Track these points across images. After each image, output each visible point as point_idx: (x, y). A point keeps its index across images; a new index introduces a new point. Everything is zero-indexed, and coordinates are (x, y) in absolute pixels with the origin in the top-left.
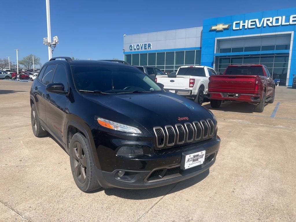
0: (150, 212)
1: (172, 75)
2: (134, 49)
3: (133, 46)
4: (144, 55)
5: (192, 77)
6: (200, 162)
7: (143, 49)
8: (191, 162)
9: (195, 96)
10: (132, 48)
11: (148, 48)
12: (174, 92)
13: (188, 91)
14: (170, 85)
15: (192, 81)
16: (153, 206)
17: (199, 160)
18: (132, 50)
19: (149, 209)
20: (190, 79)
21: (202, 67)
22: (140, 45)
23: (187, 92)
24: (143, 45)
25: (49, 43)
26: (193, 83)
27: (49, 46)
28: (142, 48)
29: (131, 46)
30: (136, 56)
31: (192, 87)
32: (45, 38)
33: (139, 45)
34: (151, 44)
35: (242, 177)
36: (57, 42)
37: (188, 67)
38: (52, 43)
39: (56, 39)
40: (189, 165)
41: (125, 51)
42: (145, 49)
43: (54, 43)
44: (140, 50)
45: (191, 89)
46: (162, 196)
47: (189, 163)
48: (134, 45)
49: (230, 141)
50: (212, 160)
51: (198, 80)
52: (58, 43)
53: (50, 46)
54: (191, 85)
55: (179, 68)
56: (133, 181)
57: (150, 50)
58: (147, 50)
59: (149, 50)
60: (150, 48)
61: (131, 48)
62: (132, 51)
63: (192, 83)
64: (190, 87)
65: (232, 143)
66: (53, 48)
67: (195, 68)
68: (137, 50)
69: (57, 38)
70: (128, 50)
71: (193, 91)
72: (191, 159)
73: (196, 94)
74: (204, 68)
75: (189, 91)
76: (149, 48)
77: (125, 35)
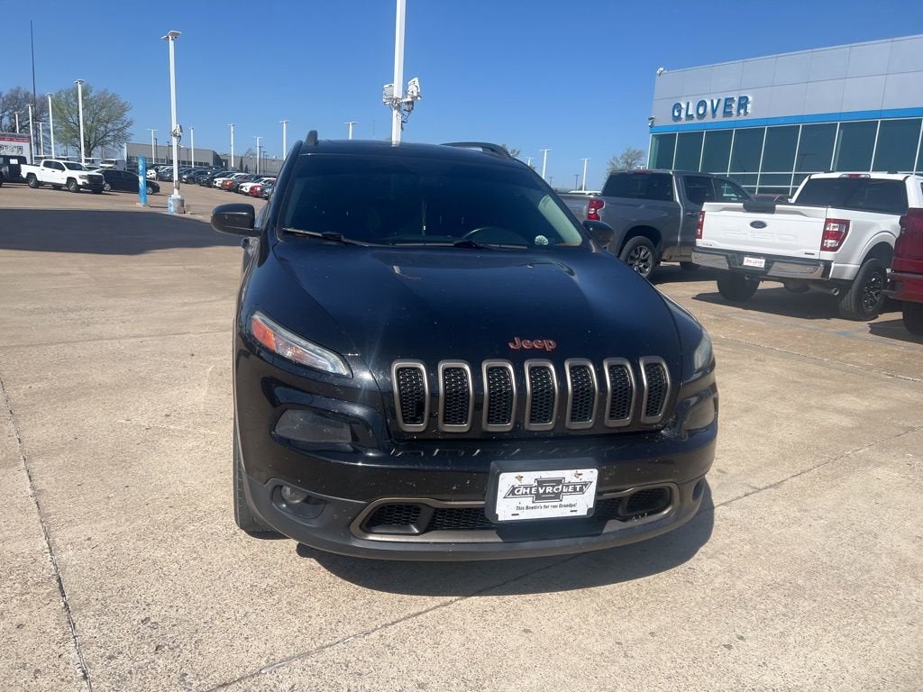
0: (375, 635)
1: (762, 203)
2: (687, 115)
3: (684, 106)
4: (719, 138)
5: (834, 213)
6: (573, 508)
7: (720, 117)
8: (528, 501)
9: (843, 285)
10: (680, 111)
11: (738, 111)
12: (759, 263)
13: (816, 262)
14: (751, 239)
15: (833, 228)
16: (398, 621)
17: (567, 499)
18: (679, 118)
19: (379, 627)
20: (828, 221)
21: (899, 177)
22: (709, 103)
23: (811, 268)
24: (719, 101)
25: (396, 99)
26: (839, 237)
27: (395, 108)
28: (714, 111)
29: (678, 106)
30: (690, 138)
31: (834, 249)
32: (387, 86)
33: (705, 101)
34: (750, 98)
35: (815, 604)
36: (415, 94)
37: (839, 179)
38: (404, 101)
39: (414, 86)
40: (518, 508)
41: (655, 125)
42: (727, 114)
43: (409, 99)
44: (708, 119)
45: (827, 256)
46: (454, 598)
47: (514, 502)
48: (688, 103)
49: (879, 464)
50: (665, 512)
51: (865, 227)
52: (419, 98)
53: (399, 108)
54: (830, 242)
55: (806, 180)
56: (314, 524)
57: (746, 118)
58: (734, 118)
59: (738, 119)
60: (746, 113)
61: (676, 114)
62: (679, 123)
63: (835, 235)
64: (823, 248)
65: (880, 472)
66: (406, 113)
67: (869, 180)
68: (696, 121)
69: (417, 84)
70: (664, 121)
71: (833, 265)
72: (523, 490)
73: (847, 276)
74: (907, 182)
75: (818, 265)
76: (742, 111)
77: (662, 69)
